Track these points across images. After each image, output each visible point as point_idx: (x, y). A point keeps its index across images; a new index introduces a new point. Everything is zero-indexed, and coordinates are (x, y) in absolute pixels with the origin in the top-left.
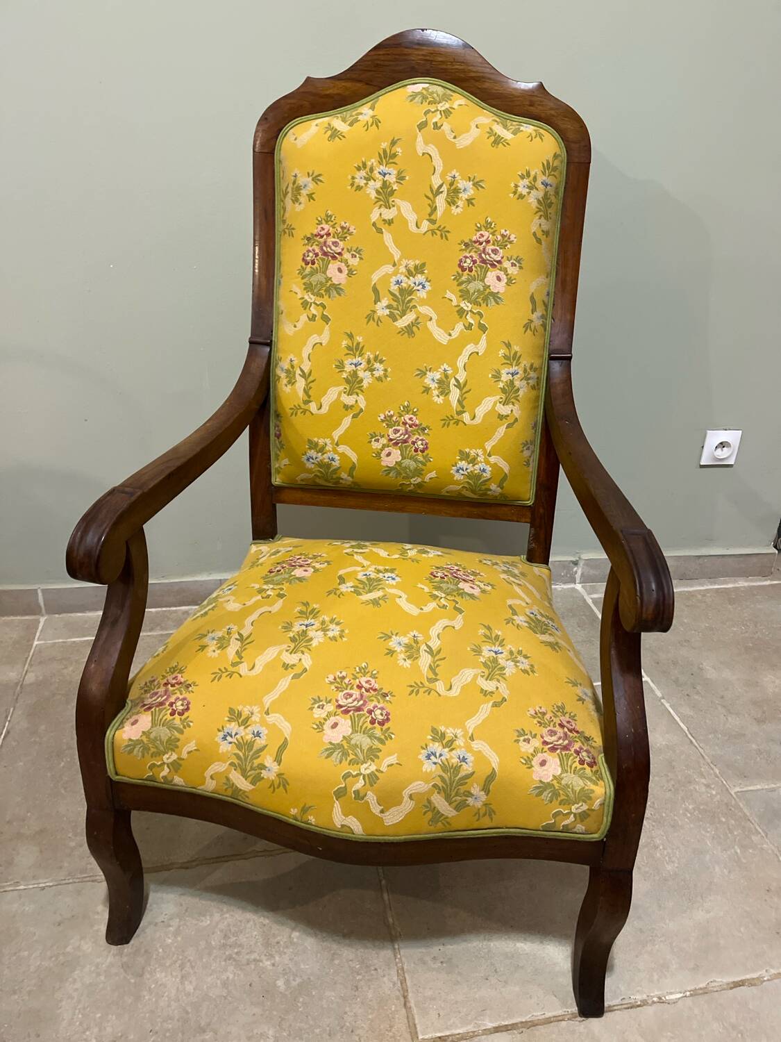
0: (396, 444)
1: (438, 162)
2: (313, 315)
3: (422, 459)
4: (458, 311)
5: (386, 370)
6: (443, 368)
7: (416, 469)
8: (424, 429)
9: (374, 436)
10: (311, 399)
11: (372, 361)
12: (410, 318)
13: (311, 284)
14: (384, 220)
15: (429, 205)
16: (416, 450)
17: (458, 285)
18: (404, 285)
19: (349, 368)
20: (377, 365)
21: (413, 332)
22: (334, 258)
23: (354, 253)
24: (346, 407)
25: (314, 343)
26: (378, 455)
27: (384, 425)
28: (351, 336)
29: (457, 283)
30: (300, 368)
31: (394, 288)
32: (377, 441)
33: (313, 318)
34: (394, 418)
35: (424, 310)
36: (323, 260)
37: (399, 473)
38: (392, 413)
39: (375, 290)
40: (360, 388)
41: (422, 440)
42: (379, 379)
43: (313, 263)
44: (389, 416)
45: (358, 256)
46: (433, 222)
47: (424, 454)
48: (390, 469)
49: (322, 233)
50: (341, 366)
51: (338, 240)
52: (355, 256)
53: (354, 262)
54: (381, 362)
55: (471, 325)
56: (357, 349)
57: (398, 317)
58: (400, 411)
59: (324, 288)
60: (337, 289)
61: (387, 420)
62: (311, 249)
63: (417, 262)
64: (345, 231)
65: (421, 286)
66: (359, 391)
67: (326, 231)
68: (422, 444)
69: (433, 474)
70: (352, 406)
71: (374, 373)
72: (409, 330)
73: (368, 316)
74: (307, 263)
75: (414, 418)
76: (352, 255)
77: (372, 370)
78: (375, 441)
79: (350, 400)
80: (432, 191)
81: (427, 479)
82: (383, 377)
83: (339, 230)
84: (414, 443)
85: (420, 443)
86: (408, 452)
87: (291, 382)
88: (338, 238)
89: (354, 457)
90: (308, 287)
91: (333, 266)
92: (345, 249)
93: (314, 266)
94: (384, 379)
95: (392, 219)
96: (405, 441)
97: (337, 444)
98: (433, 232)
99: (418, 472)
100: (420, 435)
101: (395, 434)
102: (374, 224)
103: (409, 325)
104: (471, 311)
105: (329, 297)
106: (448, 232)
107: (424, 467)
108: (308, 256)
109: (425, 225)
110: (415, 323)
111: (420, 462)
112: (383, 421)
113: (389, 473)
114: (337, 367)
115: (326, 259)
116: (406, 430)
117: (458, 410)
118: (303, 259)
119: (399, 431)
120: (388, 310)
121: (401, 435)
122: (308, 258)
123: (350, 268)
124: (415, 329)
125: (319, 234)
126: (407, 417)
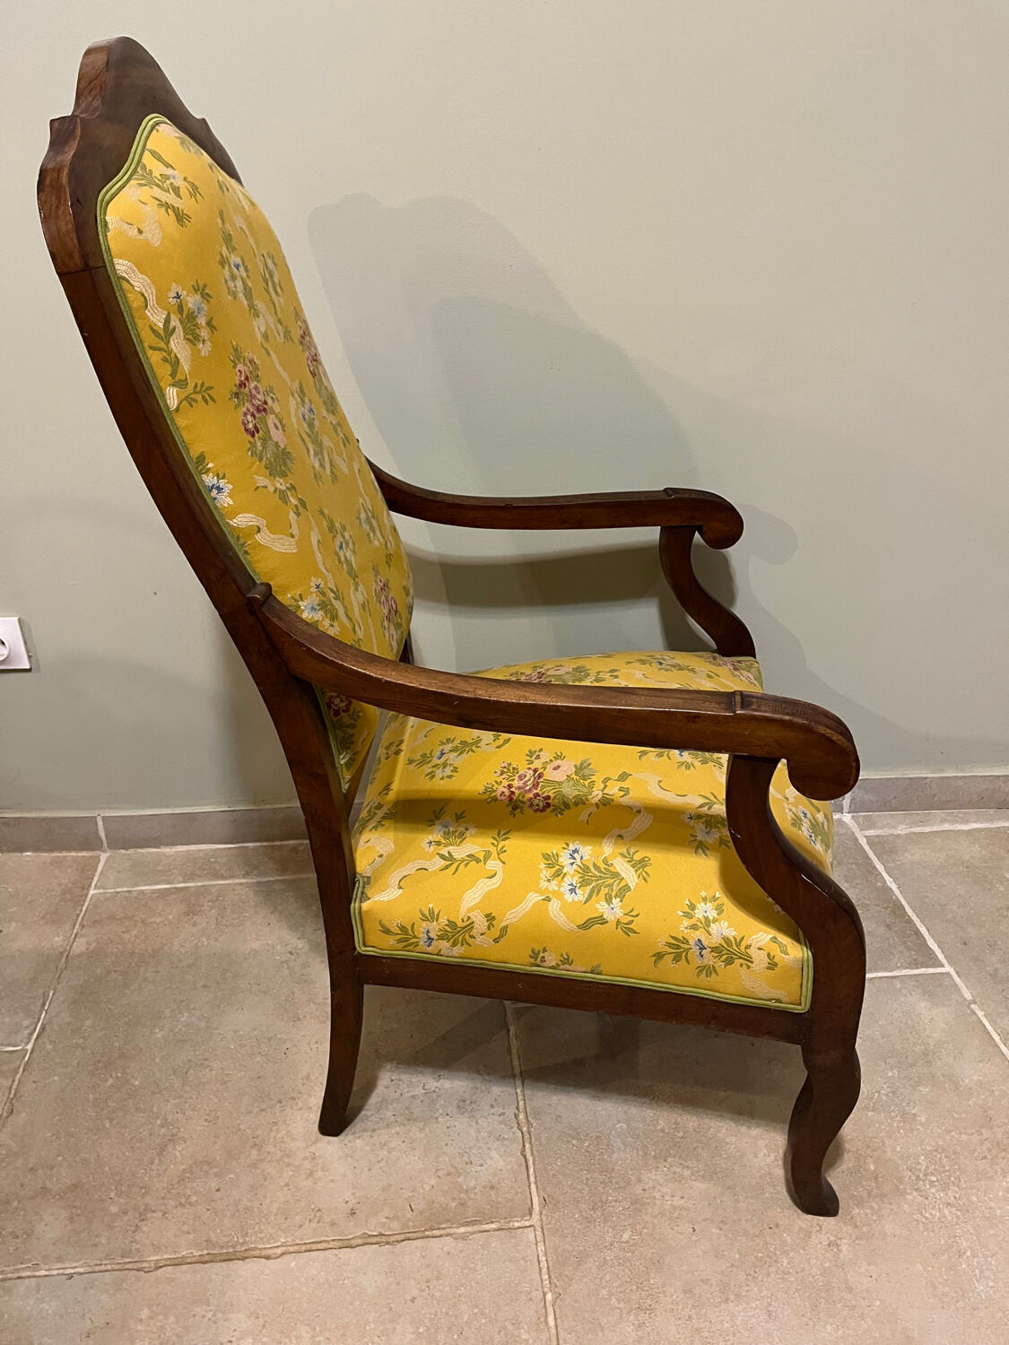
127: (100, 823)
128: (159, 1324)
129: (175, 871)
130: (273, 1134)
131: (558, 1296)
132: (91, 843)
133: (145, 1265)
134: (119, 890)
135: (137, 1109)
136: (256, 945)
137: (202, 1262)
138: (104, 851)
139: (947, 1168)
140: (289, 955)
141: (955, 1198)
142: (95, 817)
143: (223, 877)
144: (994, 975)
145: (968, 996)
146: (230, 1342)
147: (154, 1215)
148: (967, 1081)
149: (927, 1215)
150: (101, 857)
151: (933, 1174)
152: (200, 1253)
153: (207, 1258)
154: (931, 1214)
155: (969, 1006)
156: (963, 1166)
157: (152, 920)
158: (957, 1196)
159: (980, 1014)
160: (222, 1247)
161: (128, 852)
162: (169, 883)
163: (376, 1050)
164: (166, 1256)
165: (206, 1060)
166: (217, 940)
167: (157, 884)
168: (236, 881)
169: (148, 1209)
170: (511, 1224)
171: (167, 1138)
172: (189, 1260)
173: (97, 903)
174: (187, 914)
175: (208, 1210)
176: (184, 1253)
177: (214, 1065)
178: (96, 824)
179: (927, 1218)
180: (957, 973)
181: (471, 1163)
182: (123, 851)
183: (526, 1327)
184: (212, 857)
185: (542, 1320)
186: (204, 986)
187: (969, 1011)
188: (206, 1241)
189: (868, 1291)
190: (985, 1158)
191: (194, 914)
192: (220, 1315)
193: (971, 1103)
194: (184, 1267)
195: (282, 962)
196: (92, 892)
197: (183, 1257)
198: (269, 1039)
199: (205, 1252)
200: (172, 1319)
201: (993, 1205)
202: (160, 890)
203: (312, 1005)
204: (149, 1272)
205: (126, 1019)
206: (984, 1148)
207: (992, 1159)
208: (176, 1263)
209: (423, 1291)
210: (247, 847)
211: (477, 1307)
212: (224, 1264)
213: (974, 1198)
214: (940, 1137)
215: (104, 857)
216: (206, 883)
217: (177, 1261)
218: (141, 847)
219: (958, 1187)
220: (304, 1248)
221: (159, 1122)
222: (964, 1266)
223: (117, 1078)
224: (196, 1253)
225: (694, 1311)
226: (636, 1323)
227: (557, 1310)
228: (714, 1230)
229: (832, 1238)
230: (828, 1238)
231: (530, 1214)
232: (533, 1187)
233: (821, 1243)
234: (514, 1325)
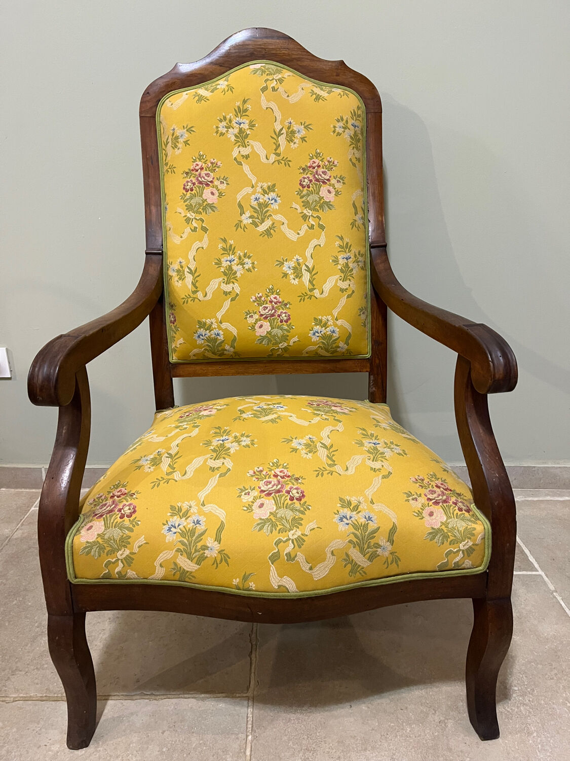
0: (266, 318)
1: (278, 114)
2: (195, 227)
3: (286, 327)
4: (302, 217)
5: (253, 263)
6: (295, 258)
7: (283, 336)
8: (286, 305)
9: (249, 314)
10: (198, 289)
11: (243, 257)
12: (267, 224)
13: (191, 205)
14: (242, 156)
15: (275, 143)
16: (281, 321)
17: (300, 198)
18: (261, 200)
19: (225, 264)
20: (246, 260)
21: (271, 234)
22: (207, 185)
23: (222, 180)
24: (226, 293)
25: (197, 248)
26: (253, 328)
27: (256, 304)
28: (225, 241)
29: (300, 197)
30: (188, 267)
31: (254, 204)
32: (251, 317)
33: (195, 230)
34: (263, 299)
35: (279, 217)
36: (199, 187)
37: (270, 341)
38: (261, 294)
39: (240, 206)
40: (235, 278)
41: (285, 313)
42: (249, 270)
43: (192, 190)
44: (258, 297)
45: (225, 182)
46: (278, 155)
47: (288, 323)
48: (263, 338)
49: (197, 168)
50: (219, 263)
51: (209, 172)
52: (223, 183)
53: (223, 187)
54: (249, 257)
55: (313, 226)
56: (230, 250)
57: (259, 224)
58: (266, 293)
59: (202, 207)
60: (212, 207)
61: (258, 300)
62: (189, 180)
63: (269, 184)
64: (214, 165)
65: (273, 201)
66: (234, 281)
67: (200, 166)
68: (285, 316)
69: (296, 339)
70: (230, 292)
71: (244, 266)
72: (268, 233)
73: (236, 224)
74: (187, 191)
75: (278, 297)
76: (221, 181)
77: (243, 264)
78: (250, 317)
79: (228, 288)
80: (275, 133)
81: (291, 343)
82: (252, 269)
83: (210, 165)
84: (279, 316)
85: (284, 315)
86: (275, 323)
87: (182, 278)
88: (209, 171)
89: (234, 331)
90: (189, 208)
91: (207, 191)
92: (215, 178)
93: (193, 192)
94: (252, 270)
95: (248, 154)
96: (273, 315)
97: (221, 322)
98: (279, 162)
99: (285, 338)
100: (283, 310)
101: (265, 310)
102: (235, 159)
103: (267, 229)
104: (312, 216)
105: (206, 214)
106: (290, 161)
107: (288, 334)
108: (188, 185)
109: (273, 158)
110: (273, 227)
111: (284, 330)
112: (254, 301)
113: (262, 341)
114: (216, 264)
115: (202, 186)
116: (273, 307)
117: (310, 288)
118: (184, 188)
119: (267, 308)
120: (251, 220)
121: (269, 311)
122: (188, 187)
123: (220, 191)
124: (272, 231)
125: (195, 169)
126: (272, 297)
132: (38, 484)
133: (7, 699)
137: (41, 701)
139: (526, 683)
141: (529, 701)
142: (41, 468)
145: (552, 588)
146: (46, 745)
147: (20, 673)
148: (546, 634)
149: (509, 710)
152: (41, 695)
153: (44, 699)
154: (511, 709)
155: (552, 594)
156: (537, 683)
158: (531, 699)
159: (559, 598)
160: (55, 693)
164: (21, 695)
169: (17, 669)
171: (39, 633)
172: (34, 699)
173: (34, 514)
175: (52, 673)
176: (32, 694)
178: (41, 473)
179: (508, 711)
188: (47, 689)
189: (462, 751)
192: (43, 730)
193: (546, 647)
194: (30, 702)
196: (33, 508)
197: (31, 697)
199: (44, 695)
200: (15, 730)
204: (8, 702)
205: (33, 572)
206: (553, 673)
207: (558, 680)
212: (53, 702)
213: (543, 702)
214: (523, 665)
217: (26, 699)
220: (103, 698)
221: (36, 625)
222: (530, 742)
223: (19, 600)
225: (342, 754)
226: (303, 758)
227: (253, 747)
228: (364, 708)
229: (442, 719)
230: (440, 719)
231: (248, 690)
232: (253, 675)
233: (434, 721)
234: (224, 752)
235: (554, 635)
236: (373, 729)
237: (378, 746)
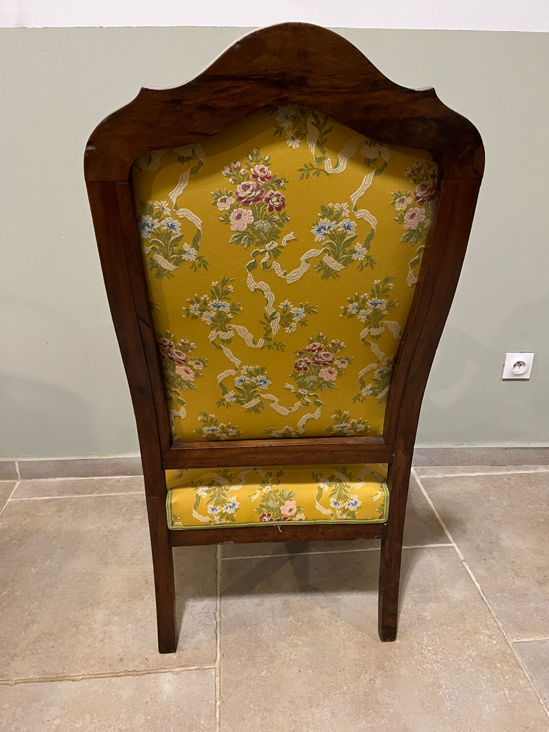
127: (17, 465)
128: (13, 711)
129: (55, 491)
130: (86, 620)
131: (223, 703)
132: (12, 476)
133: (10, 682)
134: (23, 499)
135: (17, 607)
136: (91, 527)
137: (39, 682)
138: (19, 480)
139: (438, 643)
140: (108, 532)
141: (441, 658)
142: (14, 462)
143: (79, 494)
144: (477, 548)
145: (462, 558)
146: (49, 721)
147: (18, 658)
148: (455, 600)
149: (424, 667)
150: (17, 483)
151: (430, 646)
152: (39, 677)
153: (42, 680)
154: (426, 666)
155: (462, 563)
156: (447, 643)
157: (39, 514)
158: (442, 657)
159: (467, 567)
160: (51, 675)
161: (31, 481)
162: (51, 496)
163: (146, 580)
164: (22, 678)
165: (56, 583)
166: (71, 524)
167: (44, 496)
168: (86, 496)
169: (15, 655)
170: (204, 667)
171: (30, 621)
172: (33, 681)
173: (11, 505)
174: (57, 511)
175: (46, 656)
176: (31, 677)
177: (60, 586)
178: (15, 465)
179: (424, 668)
180: (458, 546)
181: (187, 636)
182: (28, 480)
183: (204, 718)
184: (75, 484)
185: (213, 714)
186: (61, 547)
187: (461, 566)
188: (43, 671)
189: (387, 704)
190: (459, 639)
191: (61, 511)
192: (45, 708)
193: (456, 611)
194: (30, 684)
195: (104, 536)
196: (9, 500)
197: (30, 679)
198: (91, 574)
199: (42, 677)
200: (20, 709)
201: (461, 662)
202: (45, 499)
203: (116, 557)
204: (11, 685)
205: (17, 563)
206: (460, 634)
207: (463, 639)
208: (26, 681)
209: (152, 699)
210: (94, 479)
211: (179, 707)
212: (51, 683)
213: (451, 659)
214: (436, 628)
215: (18, 483)
216: (70, 496)
217: (27, 681)
218: (39, 478)
219: (443, 653)
220: (93, 677)
221: (27, 613)
222: (440, 693)
223: (9, 591)
224: (38, 677)
225: (293, 711)
226: (262, 717)
227: (221, 710)
228: (310, 671)
229: (372, 677)
230: (370, 677)
231: (215, 662)
232: (218, 648)
233: (365, 679)
234: (198, 716)
235: (462, 600)
236: (317, 689)
237: (321, 703)
